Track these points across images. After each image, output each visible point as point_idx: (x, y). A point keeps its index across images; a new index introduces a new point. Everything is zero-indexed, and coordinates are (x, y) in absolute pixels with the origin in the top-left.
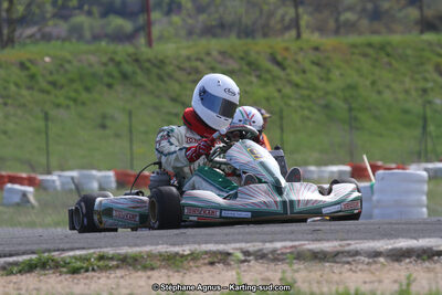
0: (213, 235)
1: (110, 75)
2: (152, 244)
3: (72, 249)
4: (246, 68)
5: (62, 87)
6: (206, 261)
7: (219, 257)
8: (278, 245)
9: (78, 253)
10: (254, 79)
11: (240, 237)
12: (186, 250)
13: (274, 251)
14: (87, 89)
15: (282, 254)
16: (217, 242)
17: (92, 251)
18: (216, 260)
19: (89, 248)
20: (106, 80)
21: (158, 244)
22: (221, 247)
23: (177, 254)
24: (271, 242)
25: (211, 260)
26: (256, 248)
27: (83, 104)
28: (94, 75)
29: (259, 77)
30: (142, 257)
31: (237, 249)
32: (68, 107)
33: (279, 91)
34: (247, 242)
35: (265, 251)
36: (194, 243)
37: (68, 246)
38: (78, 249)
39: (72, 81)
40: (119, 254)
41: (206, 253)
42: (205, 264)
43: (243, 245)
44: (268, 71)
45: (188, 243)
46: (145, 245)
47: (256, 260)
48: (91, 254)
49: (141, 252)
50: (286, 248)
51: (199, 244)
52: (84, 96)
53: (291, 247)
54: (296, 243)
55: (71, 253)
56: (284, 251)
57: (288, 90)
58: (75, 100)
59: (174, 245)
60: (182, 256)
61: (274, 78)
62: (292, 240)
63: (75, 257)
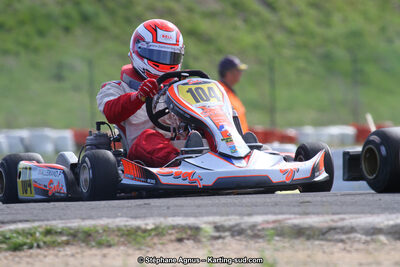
0: (182, 206)
1: (67, 16)
2: (108, 217)
3: (14, 222)
4: (230, 10)
5: (9, 30)
6: (173, 237)
7: (189, 232)
8: (258, 219)
9: (20, 226)
10: (239, 23)
11: (214, 209)
12: (149, 223)
13: (253, 227)
14: (41, 33)
15: (263, 229)
16: (186, 215)
17: (36, 224)
18: (184, 236)
19: (34, 221)
20: (63, 22)
21: (116, 216)
22: (191, 221)
23: (138, 228)
24: (250, 215)
25: (179, 236)
26: (232, 223)
27: (36, 50)
28: (49, 17)
29: (245, 21)
30: (97, 232)
31: (210, 223)
32: (17, 54)
33: (269, 37)
34: (222, 215)
35: (243, 226)
36: (160, 215)
37: (9, 218)
38: (20, 221)
39: (22, 23)
40: (70, 228)
41: (173, 227)
42: (171, 241)
43: (218, 219)
44: (257, 14)
45: (152, 216)
46: (100, 217)
47: (233, 236)
48: (36, 228)
49: (95, 226)
50: (268, 222)
51: (165, 216)
52: (37, 41)
53: (274, 222)
54: (280, 217)
55: (13, 227)
56: (266, 226)
57: (280, 37)
58: (26, 47)
59: (135, 217)
60: (145, 231)
61: (264, 23)
62: (275, 214)
63: (17, 232)
